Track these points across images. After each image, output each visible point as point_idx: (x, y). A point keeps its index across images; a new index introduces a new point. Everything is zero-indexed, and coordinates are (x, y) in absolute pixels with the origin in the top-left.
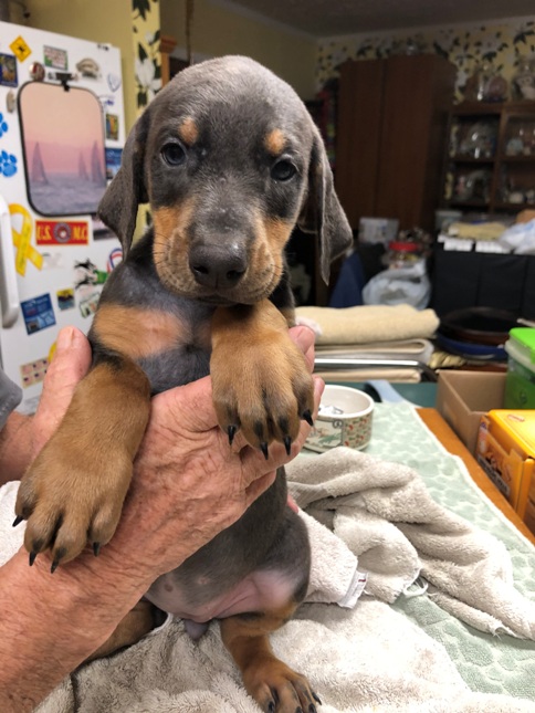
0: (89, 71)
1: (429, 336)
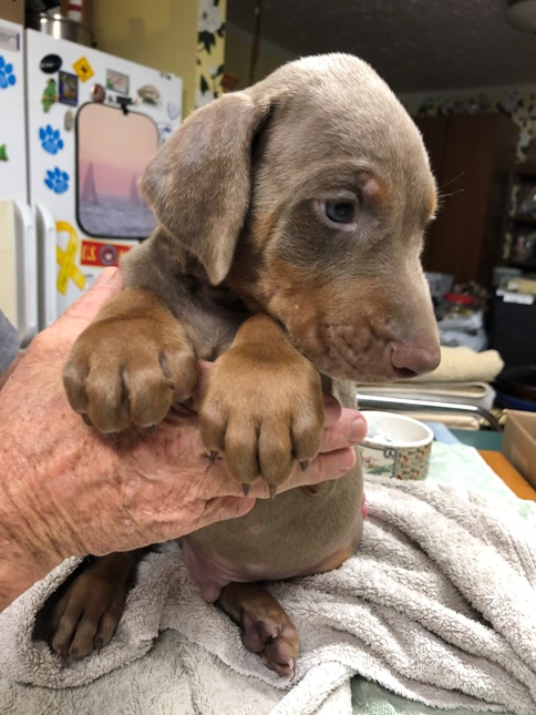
0: (149, 98)
1: (491, 379)
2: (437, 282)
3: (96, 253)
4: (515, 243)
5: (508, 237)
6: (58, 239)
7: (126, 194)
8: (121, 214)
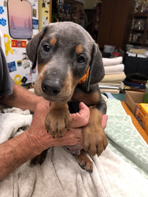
1: (123, 80)
2: (111, 48)
3: (16, 43)
4: (132, 37)
5: (131, 35)
6: (5, 39)
7: (23, 25)
8: (22, 32)
